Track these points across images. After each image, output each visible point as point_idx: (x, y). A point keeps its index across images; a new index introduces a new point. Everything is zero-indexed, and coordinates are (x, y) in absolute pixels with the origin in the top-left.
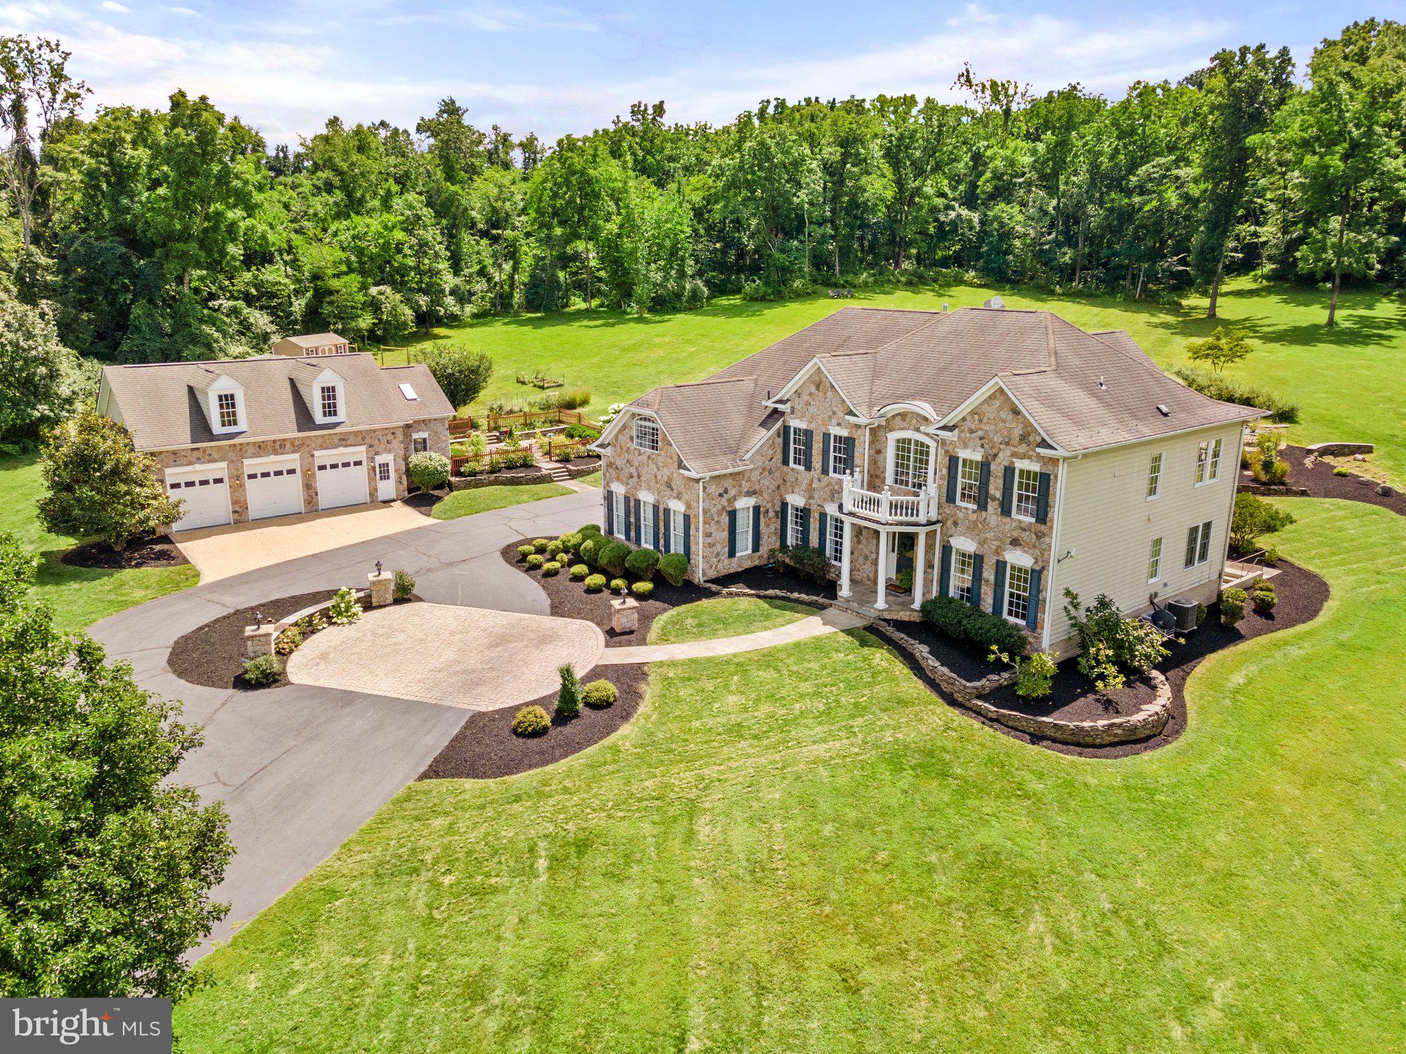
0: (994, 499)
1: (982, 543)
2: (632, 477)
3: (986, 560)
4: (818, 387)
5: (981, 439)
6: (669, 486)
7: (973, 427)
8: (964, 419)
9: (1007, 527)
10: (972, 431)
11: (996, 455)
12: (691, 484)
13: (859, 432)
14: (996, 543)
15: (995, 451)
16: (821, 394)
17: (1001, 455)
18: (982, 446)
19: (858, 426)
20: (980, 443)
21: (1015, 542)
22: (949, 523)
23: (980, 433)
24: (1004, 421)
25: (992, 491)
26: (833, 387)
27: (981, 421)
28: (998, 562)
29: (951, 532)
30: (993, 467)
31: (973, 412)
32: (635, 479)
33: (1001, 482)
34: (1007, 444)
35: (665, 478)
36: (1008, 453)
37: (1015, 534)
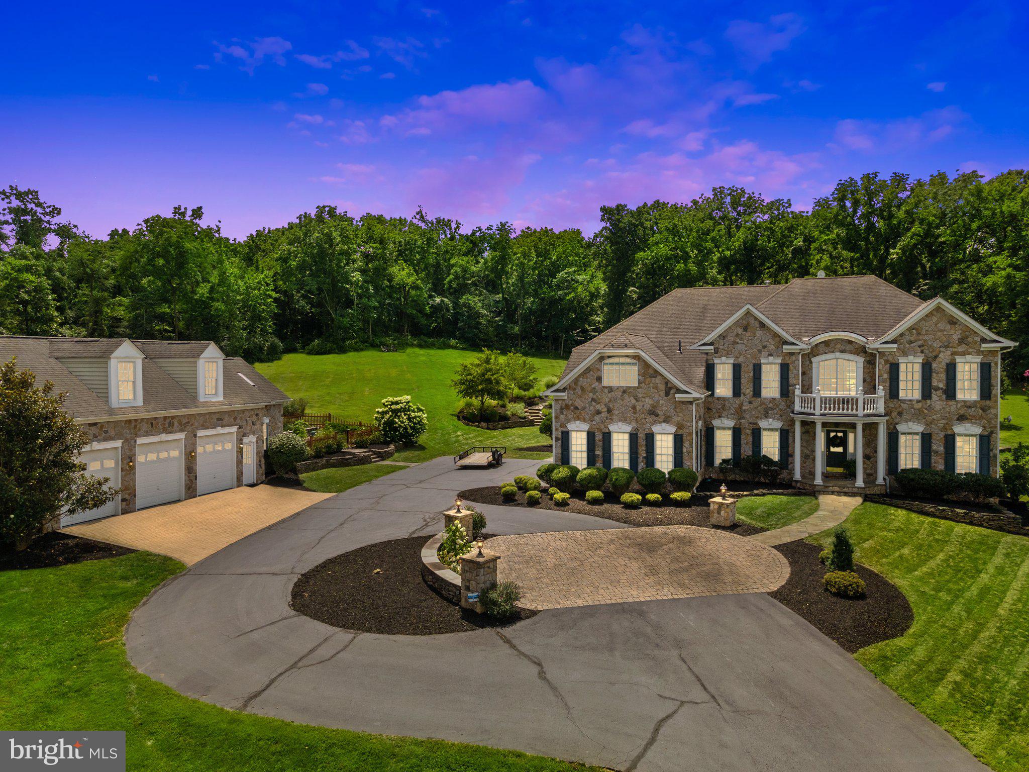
0: (937, 389)
1: (928, 424)
2: (598, 412)
3: (934, 436)
4: (745, 329)
5: (920, 347)
6: (653, 412)
7: (912, 339)
8: (902, 335)
9: (953, 408)
10: (910, 342)
11: (936, 357)
12: (684, 407)
13: (794, 358)
14: (943, 421)
15: (934, 354)
16: (748, 334)
17: (941, 355)
18: (922, 352)
19: (792, 354)
20: (919, 350)
21: (962, 418)
22: (894, 414)
23: (920, 343)
24: (941, 331)
25: (935, 383)
26: (762, 325)
27: (919, 334)
28: (946, 436)
29: (897, 421)
30: (934, 365)
31: (910, 329)
32: (604, 415)
33: (943, 376)
34: (947, 347)
35: (647, 407)
36: (949, 353)
37: (962, 412)
